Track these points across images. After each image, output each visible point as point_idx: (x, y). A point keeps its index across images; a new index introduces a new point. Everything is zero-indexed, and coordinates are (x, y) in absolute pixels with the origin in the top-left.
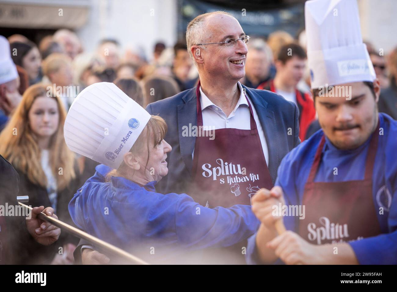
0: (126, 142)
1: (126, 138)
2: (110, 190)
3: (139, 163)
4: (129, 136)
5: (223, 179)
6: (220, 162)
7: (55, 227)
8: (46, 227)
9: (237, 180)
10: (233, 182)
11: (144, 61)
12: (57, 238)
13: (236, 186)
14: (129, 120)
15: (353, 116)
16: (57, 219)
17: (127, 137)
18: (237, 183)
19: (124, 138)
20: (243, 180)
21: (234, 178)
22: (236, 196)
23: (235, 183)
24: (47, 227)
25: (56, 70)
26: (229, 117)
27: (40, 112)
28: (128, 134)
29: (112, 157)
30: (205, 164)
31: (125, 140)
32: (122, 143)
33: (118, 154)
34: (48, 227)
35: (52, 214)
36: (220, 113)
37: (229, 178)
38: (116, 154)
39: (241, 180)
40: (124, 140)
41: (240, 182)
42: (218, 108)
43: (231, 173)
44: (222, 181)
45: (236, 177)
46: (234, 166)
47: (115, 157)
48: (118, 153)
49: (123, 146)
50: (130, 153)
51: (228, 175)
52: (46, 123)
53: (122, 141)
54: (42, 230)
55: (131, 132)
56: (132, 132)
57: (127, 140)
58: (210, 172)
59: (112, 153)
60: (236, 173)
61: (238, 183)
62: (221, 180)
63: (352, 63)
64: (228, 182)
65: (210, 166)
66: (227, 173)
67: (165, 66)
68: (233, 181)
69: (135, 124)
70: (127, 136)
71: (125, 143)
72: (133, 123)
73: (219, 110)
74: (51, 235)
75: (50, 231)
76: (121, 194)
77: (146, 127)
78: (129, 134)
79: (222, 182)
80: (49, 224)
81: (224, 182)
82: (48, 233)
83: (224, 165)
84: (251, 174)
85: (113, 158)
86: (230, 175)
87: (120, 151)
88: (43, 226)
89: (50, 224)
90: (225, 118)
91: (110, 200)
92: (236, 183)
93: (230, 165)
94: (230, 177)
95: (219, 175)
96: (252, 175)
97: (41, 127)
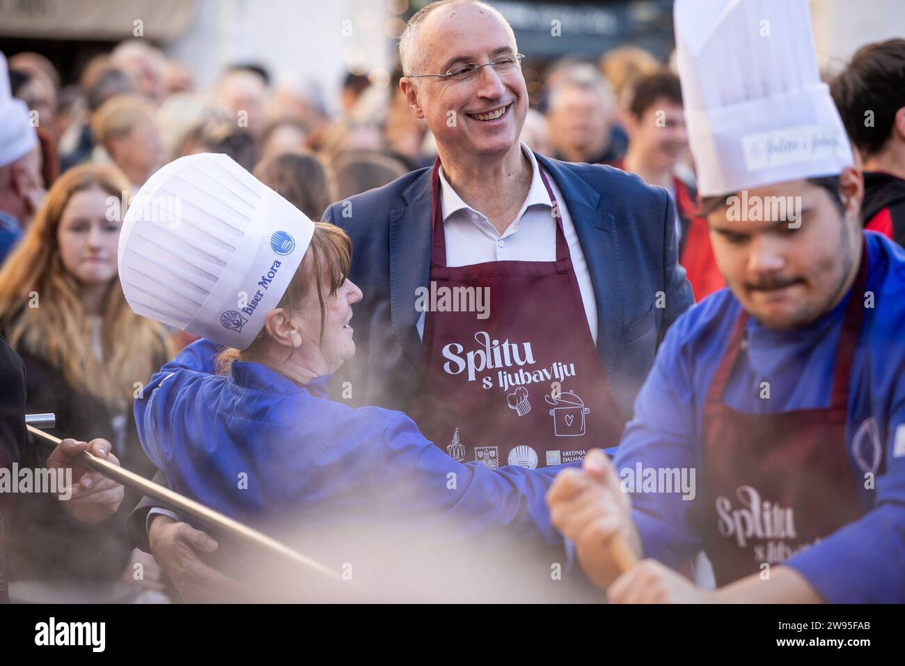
0: (269, 285)
1: (269, 277)
2: (226, 392)
3: (300, 331)
4: (276, 271)
5: (490, 379)
6: (482, 338)
7: (111, 482)
8: (91, 484)
9: (521, 378)
10: (512, 384)
11: (321, 113)
12: (115, 508)
13: (521, 393)
14: (271, 236)
15: (786, 258)
16: (118, 465)
17: (271, 275)
18: (521, 385)
19: (263, 277)
20: (538, 378)
21: (516, 375)
22: (519, 415)
23: (516, 386)
24: (94, 483)
25: (125, 132)
26: (505, 235)
27: (81, 226)
28: (272, 269)
29: (236, 322)
30: (449, 345)
31: (267, 282)
32: (261, 288)
33: (250, 314)
34: (96, 483)
35: (107, 454)
36: (482, 227)
37: (503, 375)
38: (244, 315)
39: (532, 378)
40: (264, 282)
41: (529, 382)
42: (477, 214)
43: (508, 363)
44: (487, 383)
45: (521, 371)
46: (515, 346)
47: (244, 321)
48: (249, 311)
49: (262, 295)
50: (280, 310)
51: (499, 369)
52: (94, 250)
53: (259, 283)
54: (82, 488)
55: (278, 263)
56: (280, 263)
57: (270, 281)
58: (461, 363)
59: (236, 313)
60: (521, 363)
61: (525, 385)
62: (484, 381)
63: (778, 137)
64: (501, 385)
65: (460, 348)
66: (499, 364)
67: (367, 125)
68: (514, 380)
69: (285, 244)
70: (271, 272)
71: (266, 288)
72: (281, 242)
73: (481, 219)
74: (101, 500)
75: (100, 491)
76: (254, 402)
77: (311, 248)
78: (275, 268)
79: (487, 386)
80: (99, 476)
81: (491, 385)
82: (94, 496)
83: (492, 345)
84: (555, 365)
85: (239, 324)
86: (504, 368)
87: (254, 308)
88: (87, 481)
89: (102, 477)
90: (493, 236)
91: (225, 414)
92: (519, 386)
93: (506, 345)
94: (505, 373)
95: (481, 369)
96: (558, 366)
97: (83, 260)
